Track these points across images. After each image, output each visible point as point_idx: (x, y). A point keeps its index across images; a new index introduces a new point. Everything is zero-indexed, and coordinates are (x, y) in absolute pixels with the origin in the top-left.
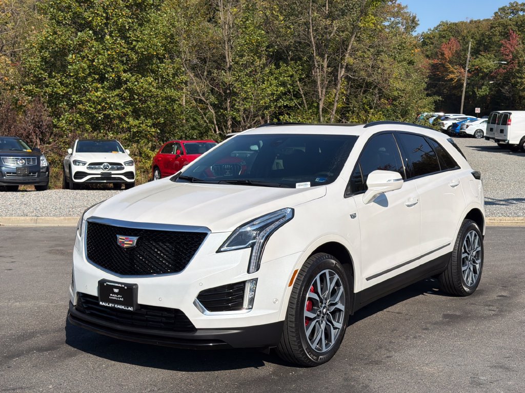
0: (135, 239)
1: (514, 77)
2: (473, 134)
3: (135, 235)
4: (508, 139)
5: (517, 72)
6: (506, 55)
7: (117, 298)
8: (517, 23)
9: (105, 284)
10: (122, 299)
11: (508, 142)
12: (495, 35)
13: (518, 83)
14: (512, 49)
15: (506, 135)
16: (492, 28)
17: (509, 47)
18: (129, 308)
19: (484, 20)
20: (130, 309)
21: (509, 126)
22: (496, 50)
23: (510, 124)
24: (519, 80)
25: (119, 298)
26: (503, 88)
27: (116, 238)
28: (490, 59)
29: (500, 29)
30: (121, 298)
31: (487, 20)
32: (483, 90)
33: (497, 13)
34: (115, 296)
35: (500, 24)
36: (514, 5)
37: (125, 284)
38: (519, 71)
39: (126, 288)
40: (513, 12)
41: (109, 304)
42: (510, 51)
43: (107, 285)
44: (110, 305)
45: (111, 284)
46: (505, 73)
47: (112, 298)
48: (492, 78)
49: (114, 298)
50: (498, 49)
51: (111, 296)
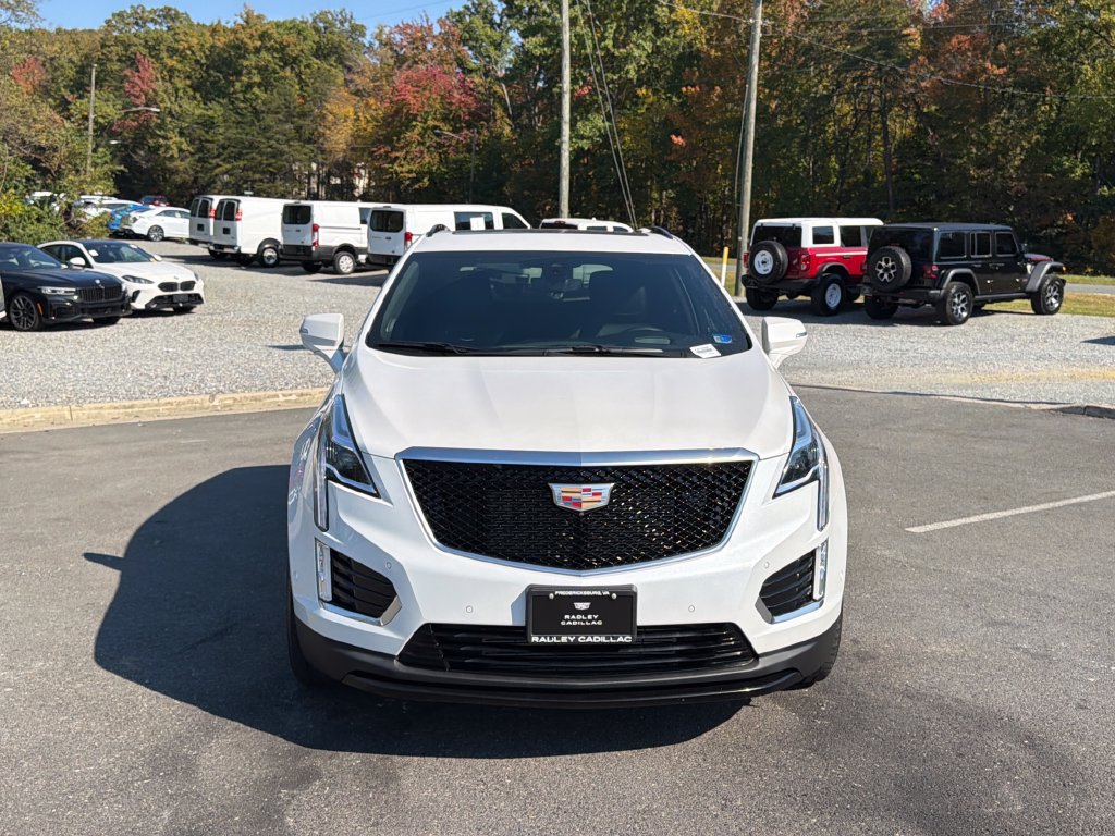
0: (606, 489)
1: (154, 135)
2: (145, 233)
3: (602, 481)
4: (239, 244)
5: (157, 128)
6: (134, 95)
7: (584, 621)
8: (146, 42)
9: (552, 596)
10: (600, 623)
11: (239, 250)
12: (110, 60)
13: (161, 146)
14: (145, 88)
15: (235, 238)
16: (103, 46)
17: (139, 82)
18: (620, 639)
19: (84, 31)
20: (625, 639)
21: (238, 223)
22: (115, 87)
23: (238, 219)
24: (162, 141)
25: (590, 621)
26: (136, 153)
27: (550, 491)
28: (107, 101)
29: (119, 49)
30: (596, 621)
31: (90, 31)
32: (99, 155)
33: (110, 20)
34: (579, 617)
35: (117, 41)
36: (139, 11)
37: (612, 589)
38: (160, 127)
39: (614, 596)
40: (137, 23)
41: (559, 638)
42: (142, 90)
43: (557, 596)
44: (564, 639)
45: (570, 593)
46: (136, 128)
47: (569, 623)
48: (113, 135)
49: (575, 623)
50: (119, 85)
51: (567, 620)
